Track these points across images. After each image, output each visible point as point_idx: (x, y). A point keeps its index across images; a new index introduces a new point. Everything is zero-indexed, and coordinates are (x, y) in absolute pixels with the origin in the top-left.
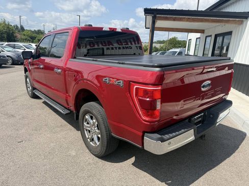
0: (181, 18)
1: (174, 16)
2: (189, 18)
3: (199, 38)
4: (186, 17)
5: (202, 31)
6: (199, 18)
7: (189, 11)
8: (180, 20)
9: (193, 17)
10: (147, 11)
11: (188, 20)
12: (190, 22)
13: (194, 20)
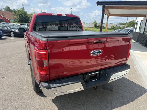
0: (122, 7)
1: (117, 6)
2: (128, 7)
3: (143, 20)
4: (126, 6)
5: (144, 16)
6: (135, 6)
7: (127, 2)
8: (122, 8)
9: (131, 6)
10: (99, 3)
11: (127, 8)
12: (129, 9)
13: (132, 8)
